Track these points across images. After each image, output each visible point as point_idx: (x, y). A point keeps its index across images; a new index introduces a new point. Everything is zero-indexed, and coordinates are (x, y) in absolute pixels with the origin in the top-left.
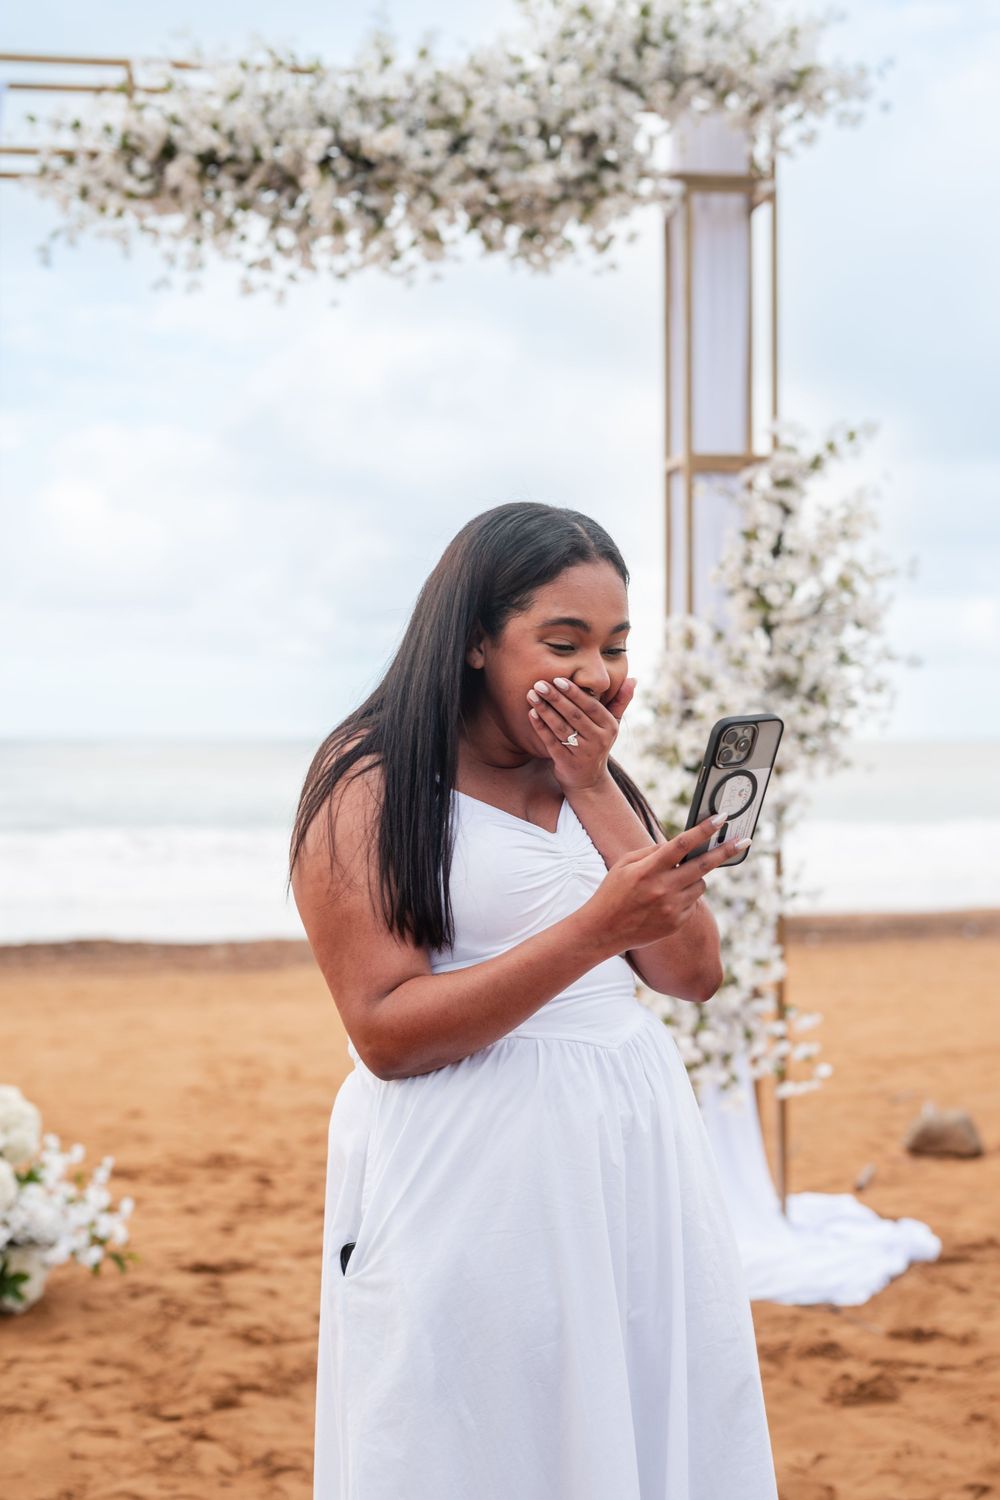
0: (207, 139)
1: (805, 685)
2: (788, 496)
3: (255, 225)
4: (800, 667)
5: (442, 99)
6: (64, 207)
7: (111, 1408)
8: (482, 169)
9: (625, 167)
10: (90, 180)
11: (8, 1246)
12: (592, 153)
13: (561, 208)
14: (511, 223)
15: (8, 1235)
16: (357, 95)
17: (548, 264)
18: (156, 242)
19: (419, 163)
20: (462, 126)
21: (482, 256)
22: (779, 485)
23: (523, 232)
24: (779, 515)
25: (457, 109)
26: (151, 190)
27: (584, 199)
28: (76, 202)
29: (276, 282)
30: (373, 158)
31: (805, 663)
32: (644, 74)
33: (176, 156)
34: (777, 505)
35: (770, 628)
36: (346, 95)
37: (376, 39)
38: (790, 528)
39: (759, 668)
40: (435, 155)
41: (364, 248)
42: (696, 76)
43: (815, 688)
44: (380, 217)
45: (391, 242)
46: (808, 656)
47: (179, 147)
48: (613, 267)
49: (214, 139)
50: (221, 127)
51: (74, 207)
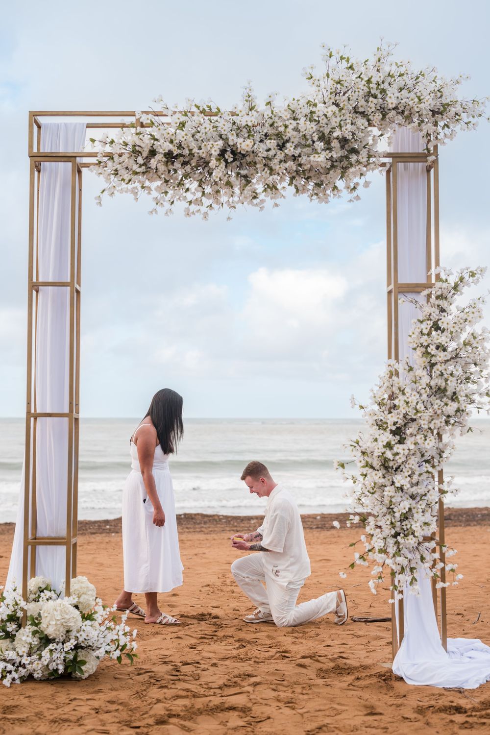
0: (168, 147)
1: (449, 393)
2: (444, 304)
3: (192, 185)
4: (447, 384)
5: (275, 125)
6: (108, 179)
7: (110, 721)
8: (293, 156)
9: (361, 152)
10: (119, 167)
11: (77, 647)
12: (346, 146)
13: (331, 172)
14: (309, 180)
15: (76, 642)
16: (236, 124)
17: (327, 198)
18: (149, 193)
19: (265, 154)
20: (284, 137)
21: (294, 195)
22: (437, 298)
23: (315, 184)
24: (437, 312)
25: (282, 129)
26: (145, 170)
27: (342, 168)
28: (112, 177)
29: (204, 209)
30: (243, 152)
31: (449, 382)
32: (369, 109)
33: (155, 155)
34: (436, 307)
35: (432, 365)
36: (231, 125)
37: (247, 99)
38: (442, 317)
39: (427, 384)
40: (272, 149)
41: (241, 193)
42: (394, 109)
43: (455, 393)
44: (248, 179)
45: (253, 190)
46: (451, 378)
47: (157, 150)
48: (358, 198)
49: (171, 147)
50: (175, 142)
51: (112, 180)
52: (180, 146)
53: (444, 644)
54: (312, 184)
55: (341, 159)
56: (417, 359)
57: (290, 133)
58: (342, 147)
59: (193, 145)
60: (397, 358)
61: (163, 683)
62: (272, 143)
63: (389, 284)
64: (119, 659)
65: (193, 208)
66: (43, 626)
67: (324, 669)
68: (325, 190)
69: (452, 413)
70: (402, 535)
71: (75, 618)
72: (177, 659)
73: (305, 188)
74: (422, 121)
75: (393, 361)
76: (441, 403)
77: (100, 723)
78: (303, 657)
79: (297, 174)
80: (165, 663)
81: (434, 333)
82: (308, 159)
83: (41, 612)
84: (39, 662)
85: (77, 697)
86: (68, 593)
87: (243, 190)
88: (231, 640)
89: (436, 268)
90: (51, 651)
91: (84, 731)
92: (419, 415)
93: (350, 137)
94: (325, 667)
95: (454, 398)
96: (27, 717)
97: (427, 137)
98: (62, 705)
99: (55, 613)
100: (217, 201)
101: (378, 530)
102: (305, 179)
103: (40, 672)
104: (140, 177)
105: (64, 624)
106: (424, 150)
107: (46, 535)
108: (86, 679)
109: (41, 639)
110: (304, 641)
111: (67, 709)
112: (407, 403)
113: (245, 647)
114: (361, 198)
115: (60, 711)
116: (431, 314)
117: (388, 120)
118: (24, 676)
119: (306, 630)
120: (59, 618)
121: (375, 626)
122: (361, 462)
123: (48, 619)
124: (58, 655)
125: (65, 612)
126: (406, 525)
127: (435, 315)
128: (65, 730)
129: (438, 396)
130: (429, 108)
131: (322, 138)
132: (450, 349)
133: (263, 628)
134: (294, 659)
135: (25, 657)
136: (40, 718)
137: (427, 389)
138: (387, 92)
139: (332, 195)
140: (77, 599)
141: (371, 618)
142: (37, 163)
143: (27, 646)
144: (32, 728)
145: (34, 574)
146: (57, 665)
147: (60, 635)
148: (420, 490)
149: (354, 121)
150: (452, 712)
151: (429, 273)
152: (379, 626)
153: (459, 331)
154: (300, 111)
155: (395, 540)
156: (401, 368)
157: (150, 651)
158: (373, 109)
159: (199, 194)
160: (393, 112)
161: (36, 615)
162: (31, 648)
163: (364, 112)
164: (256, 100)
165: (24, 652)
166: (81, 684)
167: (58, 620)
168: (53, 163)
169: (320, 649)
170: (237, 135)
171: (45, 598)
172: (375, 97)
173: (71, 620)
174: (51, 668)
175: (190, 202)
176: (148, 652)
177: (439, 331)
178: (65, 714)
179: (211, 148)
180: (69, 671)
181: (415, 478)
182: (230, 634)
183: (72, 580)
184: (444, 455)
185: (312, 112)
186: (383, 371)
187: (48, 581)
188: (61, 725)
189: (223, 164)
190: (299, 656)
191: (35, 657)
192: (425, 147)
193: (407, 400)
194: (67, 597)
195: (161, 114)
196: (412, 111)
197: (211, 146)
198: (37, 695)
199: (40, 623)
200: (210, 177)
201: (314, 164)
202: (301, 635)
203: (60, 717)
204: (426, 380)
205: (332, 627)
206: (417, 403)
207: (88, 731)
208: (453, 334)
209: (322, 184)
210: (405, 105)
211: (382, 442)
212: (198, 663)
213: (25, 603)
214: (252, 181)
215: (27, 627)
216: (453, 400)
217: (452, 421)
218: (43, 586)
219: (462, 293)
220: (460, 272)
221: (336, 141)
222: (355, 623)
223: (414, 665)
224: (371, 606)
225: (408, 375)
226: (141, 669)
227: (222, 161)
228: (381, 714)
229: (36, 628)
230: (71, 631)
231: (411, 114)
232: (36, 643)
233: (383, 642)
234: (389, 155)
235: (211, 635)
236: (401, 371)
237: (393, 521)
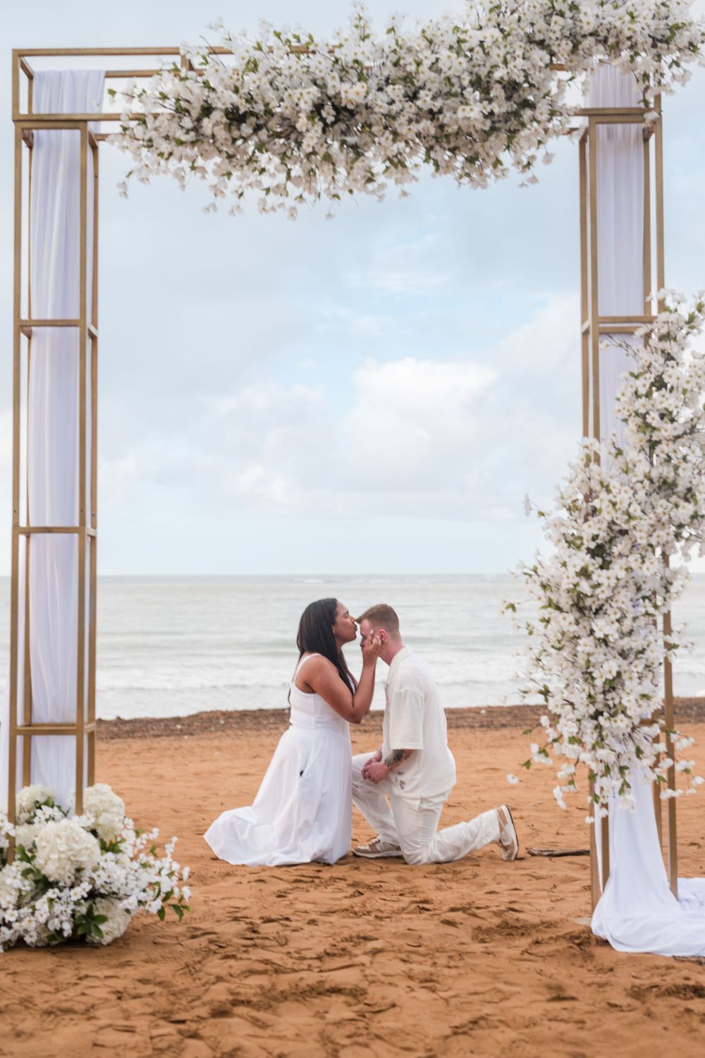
0: (230, 98)
1: (681, 489)
2: (671, 348)
3: (270, 161)
4: (677, 474)
5: (402, 62)
6: (137, 156)
7: (137, 1012)
8: (431, 111)
9: (539, 105)
10: (153, 134)
11: (93, 895)
12: (515, 96)
13: (492, 138)
14: (457, 152)
15: (91, 887)
16: (340, 63)
17: (485, 181)
18: (203, 177)
19: (385, 109)
20: (415, 81)
21: (433, 176)
22: (662, 338)
23: (466, 159)
24: (662, 360)
25: (412, 68)
26: (194, 139)
27: (510, 131)
28: (144, 151)
29: (290, 202)
30: (350, 107)
31: (680, 471)
32: (551, 35)
33: (211, 113)
34: (660, 353)
35: (653, 445)
36: (331, 63)
37: (357, 23)
38: (670, 369)
39: (645, 476)
40: (397, 102)
41: (349, 174)
42: (591, 34)
43: (689, 490)
44: (360, 150)
45: (368, 169)
46: (683, 465)
47: (213, 106)
48: (534, 180)
49: (235, 98)
50: (241, 91)
51: (143, 155)
52: (250, 99)
53: (674, 887)
54: (460, 159)
55: (508, 116)
56: (630, 437)
57: (425, 75)
58: (509, 98)
59: (271, 95)
60: (597, 435)
61: (230, 950)
62: (396, 91)
63: (584, 319)
64: (161, 912)
65: (273, 199)
66: (39, 862)
67: (484, 927)
68: (481, 167)
69: (686, 520)
70: (606, 714)
71: (90, 848)
72: (255, 915)
73: (449, 164)
74: (637, 54)
75: (591, 439)
76: (667, 503)
77: (121, 1015)
78: (453, 910)
79: (437, 141)
80: (236, 919)
81: (656, 395)
82: (454, 116)
83: (37, 840)
84: (32, 918)
85: (90, 973)
86: (80, 810)
87: (352, 168)
88: (342, 884)
89: (659, 289)
90: (51, 901)
91: (94, 1028)
92: (633, 523)
93: (521, 79)
94: (485, 924)
95: (689, 496)
96: (7, 1006)
97: (644, 81)
98: (65, 986)
99: (58, 841)
100: (310, 190)
101: (569, 707)
102: (449, 150)
103: (34, 934)
104: (188, 150)
105: (72, 858)
106: (639, 102)
107: (46, 720)
108: (109, 945)
109: (36, 882)
110: (454, 885)
111: (72, 992)
112: (614, 504)
113: (362, 894)
114: (539, 178)
115: (60, 996)
116: (651, 364)
117: (581, 52)
118: (10, 940)
119: (459, 869)
120: (64, 848)
121: (565, 862)
122: (540, 599)
123: (47, 850)
124: (63, 908)
125: (74, 839)
126: (613, 699)
127: (657, 365)
128: (65, 1026)
129: (663, 494)
130: (647, 32)
131: (477, 83)
132: (681, 420)
133: (392, 867)
134: (437, 912)
135: (10, 911)
136: (27, 1007)
137: (647, 482)
138: (580, 8)
139: (493, 177)
140: (93, 820)
141: (558, 851)
142: (26, 132)
143: (15, 894)
144: (12, 1024)
145: (27, 781)
146: (61, 922)
147: (66, 876)
148: (634, 643)
149: (527, 55)
150: (688, 996)
151: (648, 299)
152: (571, 863)
153: (696, 390)
154: (441, 38)
155: (595, 722)
156: (604, 450)
157: (214, 901)
158: (558, 34)
159: (283, 176)
160: (591, 40)
161: (28, 845)
162: (20, 896)
163: (544, 41)
164: (371, 25)
165: (9, 903)
166: (100, 952)
167: (63, 852)
168: (53, 132)
169: (479, 897)
170: (341, 80)
171: (43, 818)
172: (562, 14)
173: (83, 852)
174: (51, 927)
175: (268, 190)
176: (211, 903)
177: (664, 389)
178: (67, 1000)
179: (299, 99)
180: (80, 932)
181: (627, 624)
182: (341, 875)
183: (87, 790)
184: (673, 589)
185: (459, 41)
186: (575, 454)
187: (49, 792)
188: (59, 1019)
189: (319, 126)
190: (445, 908)
191: (26, 910)
192: (641, 98)
193: (614, 500)
194: (77, 817)
195: (221, 50)
196: (621, 37)
197: (299, 95)
198: (26, 971)
199: (34, 857)
200: (299, 149)
201: (464, 124)
202: (449, 876)
203: (57, 1005)
204: (643, 467)
205: (498, 864)
206: (630, 505)
207: (101, 1028)
208: (688, 395)
209: (477, 159)
210: (609, 26)
211: (575, 566)
212: (287, 919)
213: (12, 825)
214: (366, 154)
215: (14, 863)
216: (687, 500)
217: (685, 534)
218: (42, 800)
219: (700, 332)
220: (697, 295)
221: (498, 86)
222: (535, 858)
223: (625, 921)
224: (558, 834)
225: (615, 461)
226: (196, 929)
227: (316, 120)
228: (573, 999)
229: (28, 866)
230: (83, 869)
231: (618, 43)
232: (28, 888)
233: (577, 886)
234: (583, 112)
235: (311, 877)
236: (604, 456)
237: (592, 692)
